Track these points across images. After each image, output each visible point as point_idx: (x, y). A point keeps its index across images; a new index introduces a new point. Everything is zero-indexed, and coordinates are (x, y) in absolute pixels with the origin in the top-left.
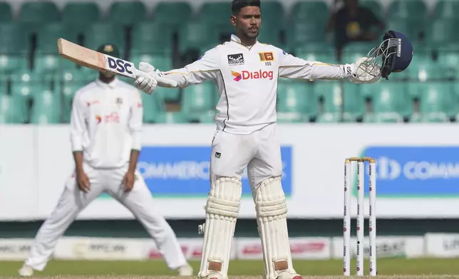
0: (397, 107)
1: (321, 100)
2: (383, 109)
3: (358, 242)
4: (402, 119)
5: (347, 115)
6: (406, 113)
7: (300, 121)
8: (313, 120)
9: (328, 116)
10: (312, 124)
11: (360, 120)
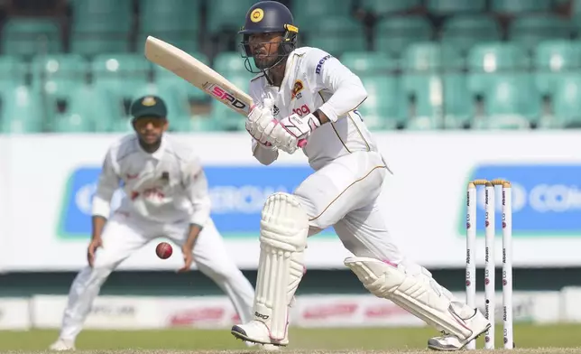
0: (521, 108)
1: (413, 98)
2: (501, 110)
3: (488, 302)
4: (528, 125)
5: (450, 120)
6: (533, 116)
7: (383, 128)
8: (400, 127)
9: (422, 121)
10: (400, 131)
11: (467, 127)
